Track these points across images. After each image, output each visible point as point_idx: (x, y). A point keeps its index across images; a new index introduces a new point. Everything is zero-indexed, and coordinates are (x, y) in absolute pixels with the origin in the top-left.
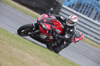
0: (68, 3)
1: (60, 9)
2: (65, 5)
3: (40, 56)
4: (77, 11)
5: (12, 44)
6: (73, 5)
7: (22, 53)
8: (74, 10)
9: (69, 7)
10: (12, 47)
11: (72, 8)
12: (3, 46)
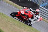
0: (42, 5)
1: (39, 8)
2: (41, 6)
3: (28, 31)
4: (47, 9)
5: (15, 25)
6: (45, 6)
7: (20, 29)
8: (45, 8)
9: (43, 7)
10: (15, 26)
11: (44, 7)
12: (11, 26)
